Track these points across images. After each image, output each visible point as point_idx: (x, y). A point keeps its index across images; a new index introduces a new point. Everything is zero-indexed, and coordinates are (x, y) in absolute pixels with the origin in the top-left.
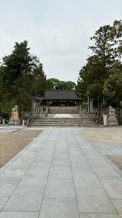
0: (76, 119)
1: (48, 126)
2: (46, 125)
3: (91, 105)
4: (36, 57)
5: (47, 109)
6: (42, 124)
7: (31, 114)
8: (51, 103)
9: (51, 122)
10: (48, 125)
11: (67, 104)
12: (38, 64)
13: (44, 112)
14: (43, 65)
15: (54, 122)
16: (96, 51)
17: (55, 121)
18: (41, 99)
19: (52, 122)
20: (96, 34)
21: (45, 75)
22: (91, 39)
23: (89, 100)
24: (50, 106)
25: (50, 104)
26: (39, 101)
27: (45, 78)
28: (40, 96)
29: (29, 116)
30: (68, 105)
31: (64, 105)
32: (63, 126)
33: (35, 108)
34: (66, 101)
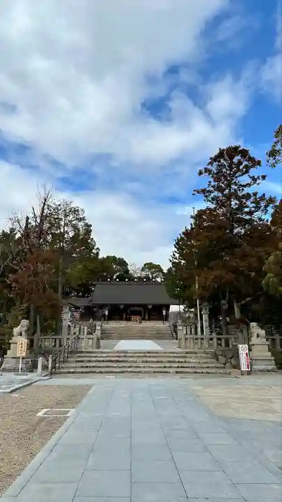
0: (171, 353)
1: (101, 372)
2: (97, 370)
3: (205, 317)
4: (78, 210)
5: (98, 328)
6: (87, 367)
7: (58, 341)
8: (107, 313)
9: (109, 361)
10: (102, 370)
11: (145, 316)
12: (81, 224)
13: (91, 336)
14: (91, 228)
15: (118, 361)
16: (213, 199)
17: (120, 359)
18: (83, 302)
19: (112, 361)
20: (211, 163)
21: (95, 248)
22: (200, 173)
23: (200, 305)
24: (105, 320)
25: (104, 315)
26: (77, 308)
27: (97, 254)
28: (80, 297)
29: (55, 345)
30: (147, 317)
31: (138, 318)
32: (140, 372)
33: (69, 326)
34: (141, 309)
